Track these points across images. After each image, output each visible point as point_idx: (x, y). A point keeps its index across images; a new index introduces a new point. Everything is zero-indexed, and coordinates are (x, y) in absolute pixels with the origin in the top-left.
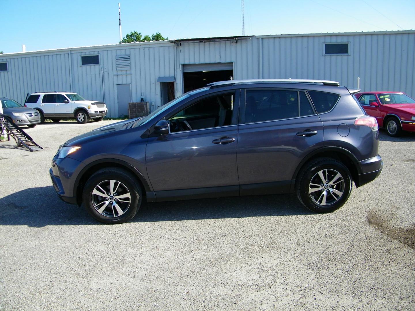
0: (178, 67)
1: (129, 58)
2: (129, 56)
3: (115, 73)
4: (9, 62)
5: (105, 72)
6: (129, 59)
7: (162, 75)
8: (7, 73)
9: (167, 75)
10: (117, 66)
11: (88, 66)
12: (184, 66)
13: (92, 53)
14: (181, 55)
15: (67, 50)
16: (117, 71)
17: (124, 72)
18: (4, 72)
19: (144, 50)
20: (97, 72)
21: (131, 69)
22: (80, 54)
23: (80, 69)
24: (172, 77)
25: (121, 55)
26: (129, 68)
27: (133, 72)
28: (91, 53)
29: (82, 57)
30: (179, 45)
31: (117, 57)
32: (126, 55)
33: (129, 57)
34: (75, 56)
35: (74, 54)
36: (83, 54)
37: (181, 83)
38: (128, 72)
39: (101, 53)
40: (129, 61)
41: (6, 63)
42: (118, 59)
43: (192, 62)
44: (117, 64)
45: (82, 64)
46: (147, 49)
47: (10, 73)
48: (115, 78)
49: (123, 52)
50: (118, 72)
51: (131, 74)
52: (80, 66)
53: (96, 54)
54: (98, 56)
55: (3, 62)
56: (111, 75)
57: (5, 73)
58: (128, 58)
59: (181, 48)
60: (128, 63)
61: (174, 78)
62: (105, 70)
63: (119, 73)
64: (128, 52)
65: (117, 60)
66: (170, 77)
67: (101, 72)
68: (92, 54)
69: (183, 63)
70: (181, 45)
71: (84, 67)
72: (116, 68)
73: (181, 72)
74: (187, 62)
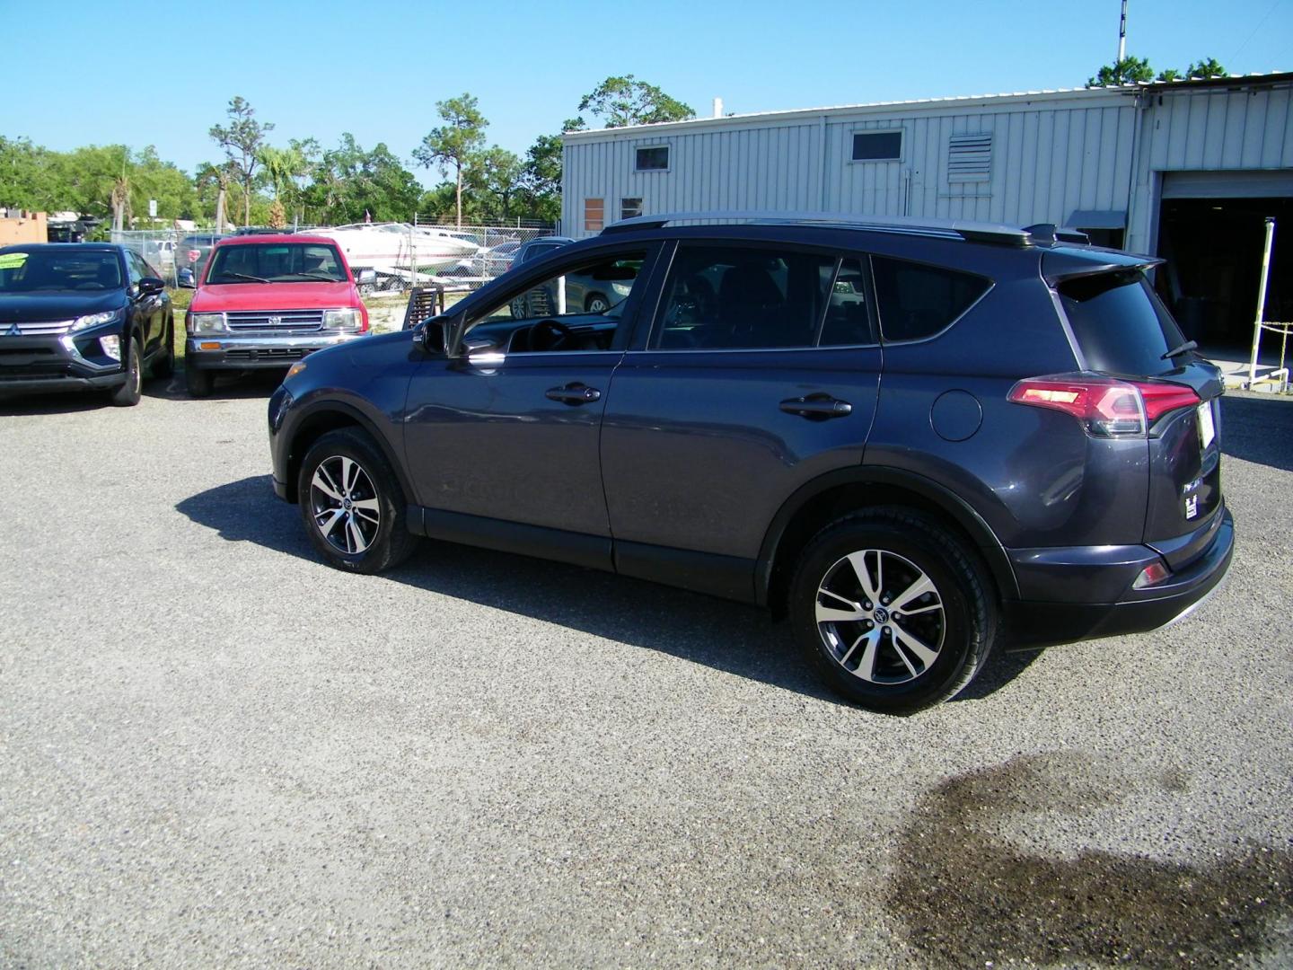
0: (1143, 180)
1: (988, 142)
2: (989, 137)
3: (943, 190)
4: (674, 144)
5: (915, 186)
6: (987, 148)
7: (1087, 205)
8: (665, 174)
9: (1104, 205)
10: (954, 167)
11: (869, 163)
12: (1164, 176)
13: (885, 125)
14: (1159, 137)
15: (818, 114)
16: (950, 184)
17: (970, 189)
18: (659, 173)
19: (1038, 117)
20: (893, 183)
21: (990, 181)
22: (851, 127)
23: (847, 170)
24: (1120, 213)
25: (966, 134)
26: (986, 175)
27: (997, 188)
28: (881, 124)
29: (856, 137)
30: (1156, 102)
31: (953, 140)
32: (981, 133)
33: (989, 140)
34: (836, 131)
35: (835, 127)
36: (858, 126)
37: (1145, 236)
38: (983, 189)
39: (908, 124)
40: (988, 154)
41: (667, 148)
42: (956, 146)
43: (1193, 163)
44: (952, 161)
45: (854, 158)
46: (1049, 114)
47: (672, 176)
48: (943, 203)
49: (974, 125)
50: (953, 186)
51: (990, 196)
52: (849, 164)
53: (893, 127)
54: (899, 135)
55: (660, 144)
56: (931, 194)
57: (662, 174)
58: (984, 143)
59: (1161, 114)
60: (984, 159)
61: (1124, 216)
62: (916, 179)
63: (956, 190)
64: (987, 126)
65: (953, 149)
66: (1112, 214)
67: (903, 184)
68: (884, 128)
69: (1160, 165)
70: (1161, 103)
71: (859, 166)
72: (948, 174)
73: (1151, 197)
74: (1175, 163)
